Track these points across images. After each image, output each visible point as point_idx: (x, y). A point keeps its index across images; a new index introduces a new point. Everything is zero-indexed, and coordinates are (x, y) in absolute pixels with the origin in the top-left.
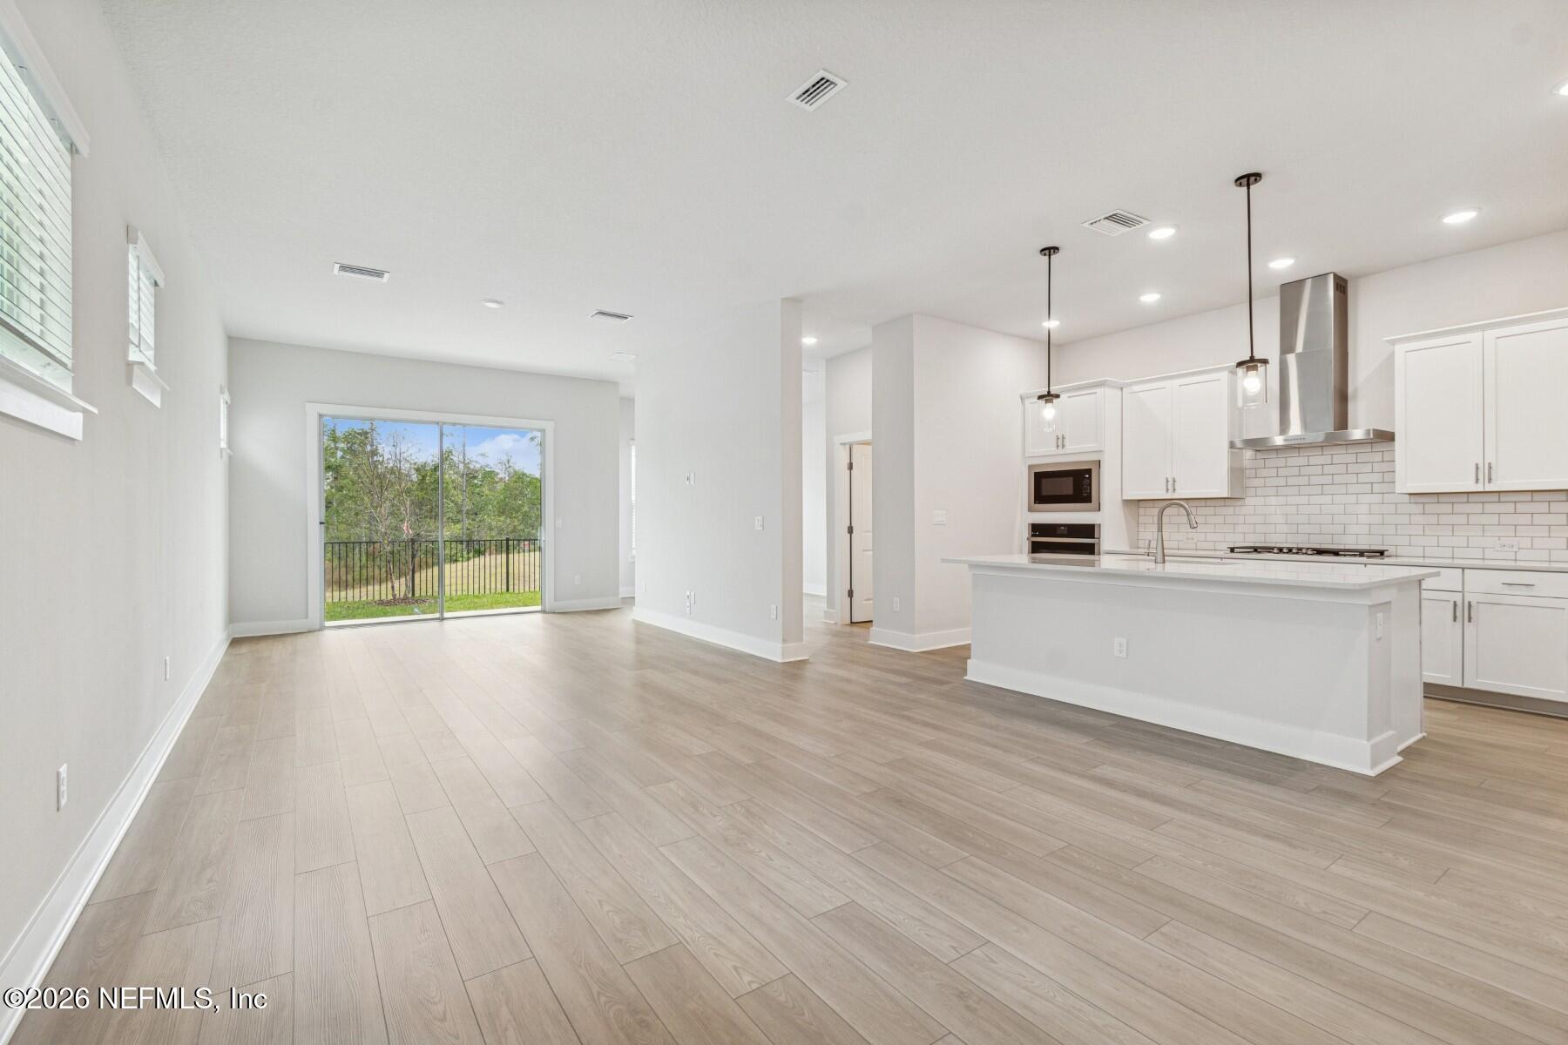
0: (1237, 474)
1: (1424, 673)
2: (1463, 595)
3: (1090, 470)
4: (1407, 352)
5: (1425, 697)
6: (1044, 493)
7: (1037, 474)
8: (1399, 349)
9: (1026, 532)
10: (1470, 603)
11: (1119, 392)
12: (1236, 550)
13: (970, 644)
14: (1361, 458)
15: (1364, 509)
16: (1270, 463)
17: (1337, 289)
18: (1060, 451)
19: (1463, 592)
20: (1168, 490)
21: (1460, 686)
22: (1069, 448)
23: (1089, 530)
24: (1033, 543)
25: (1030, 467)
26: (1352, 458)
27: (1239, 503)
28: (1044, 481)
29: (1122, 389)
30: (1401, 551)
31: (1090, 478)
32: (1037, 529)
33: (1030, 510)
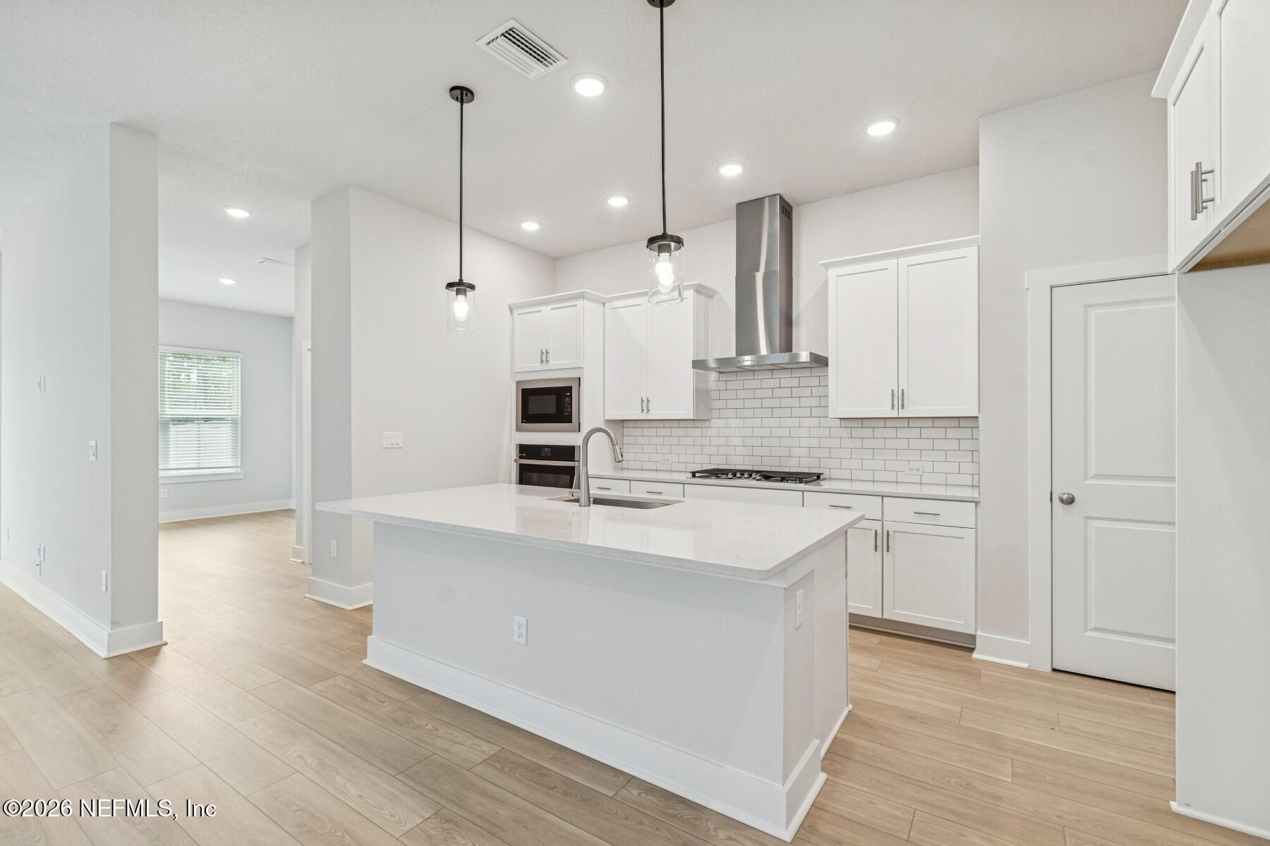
0: (702, 395)
1: (849, 604)
2: (883, 523)
3: (571, 388)
4: (838, 276)
5: (851, 627)
6: (531, 411)
7: (523, 390)
8: (833, 272)
9: (514, 453)
10: (888, 532)
11: (602, 307)
12: (697, 475)
13: (372, 605)
14: (804, 382)
15: (804, 432)
16: (731, 385)
17: (783, 213)
18: (545, 367)
19: (882, 520)
20: (643, 410)
21: (880, 616)
22: (554, 363)
23: (568, 452)
24: (521, 465)
25: (518, 383)
26: (794, 382)
27: (707, 424)
28: (531, 399)
29: (604, 304)
30: (834, 474)
31: (570, 397)
32: (525, 451)
33: (518, 429)
